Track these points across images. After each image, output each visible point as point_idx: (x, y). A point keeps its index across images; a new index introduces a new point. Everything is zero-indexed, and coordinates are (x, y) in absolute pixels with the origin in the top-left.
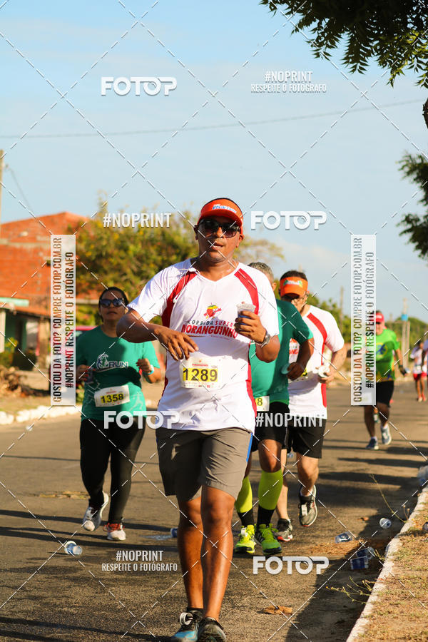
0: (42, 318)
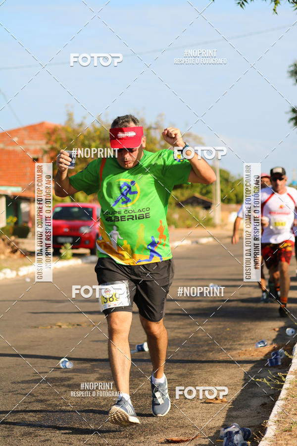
0: (32, 199)
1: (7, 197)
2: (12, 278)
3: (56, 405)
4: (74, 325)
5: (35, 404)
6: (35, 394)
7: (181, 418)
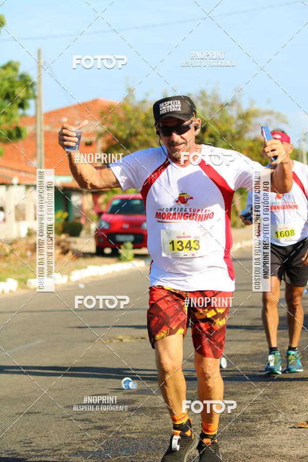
1: (56, 188)
2: (63, 284)
3: (118, 433)
4: (137, 338)
5: (93, 431)
6: (93, 420)
7: (266, 446)
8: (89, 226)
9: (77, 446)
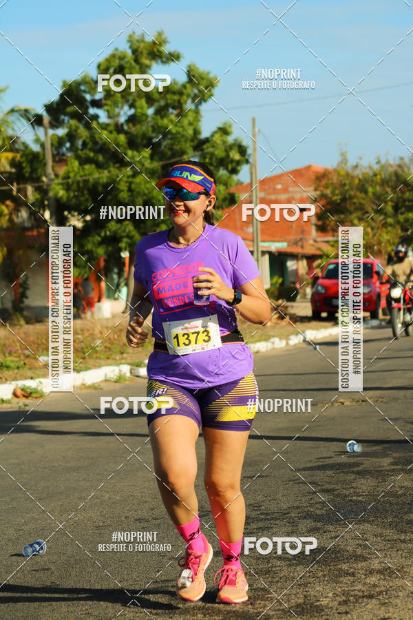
0: (300, 256)
1: (270, 253)
2: (281, 348)
3: (345, 496)
4: (358, 401)
6: (320, 484)
8: (305, 290)
9: (306, 509)
